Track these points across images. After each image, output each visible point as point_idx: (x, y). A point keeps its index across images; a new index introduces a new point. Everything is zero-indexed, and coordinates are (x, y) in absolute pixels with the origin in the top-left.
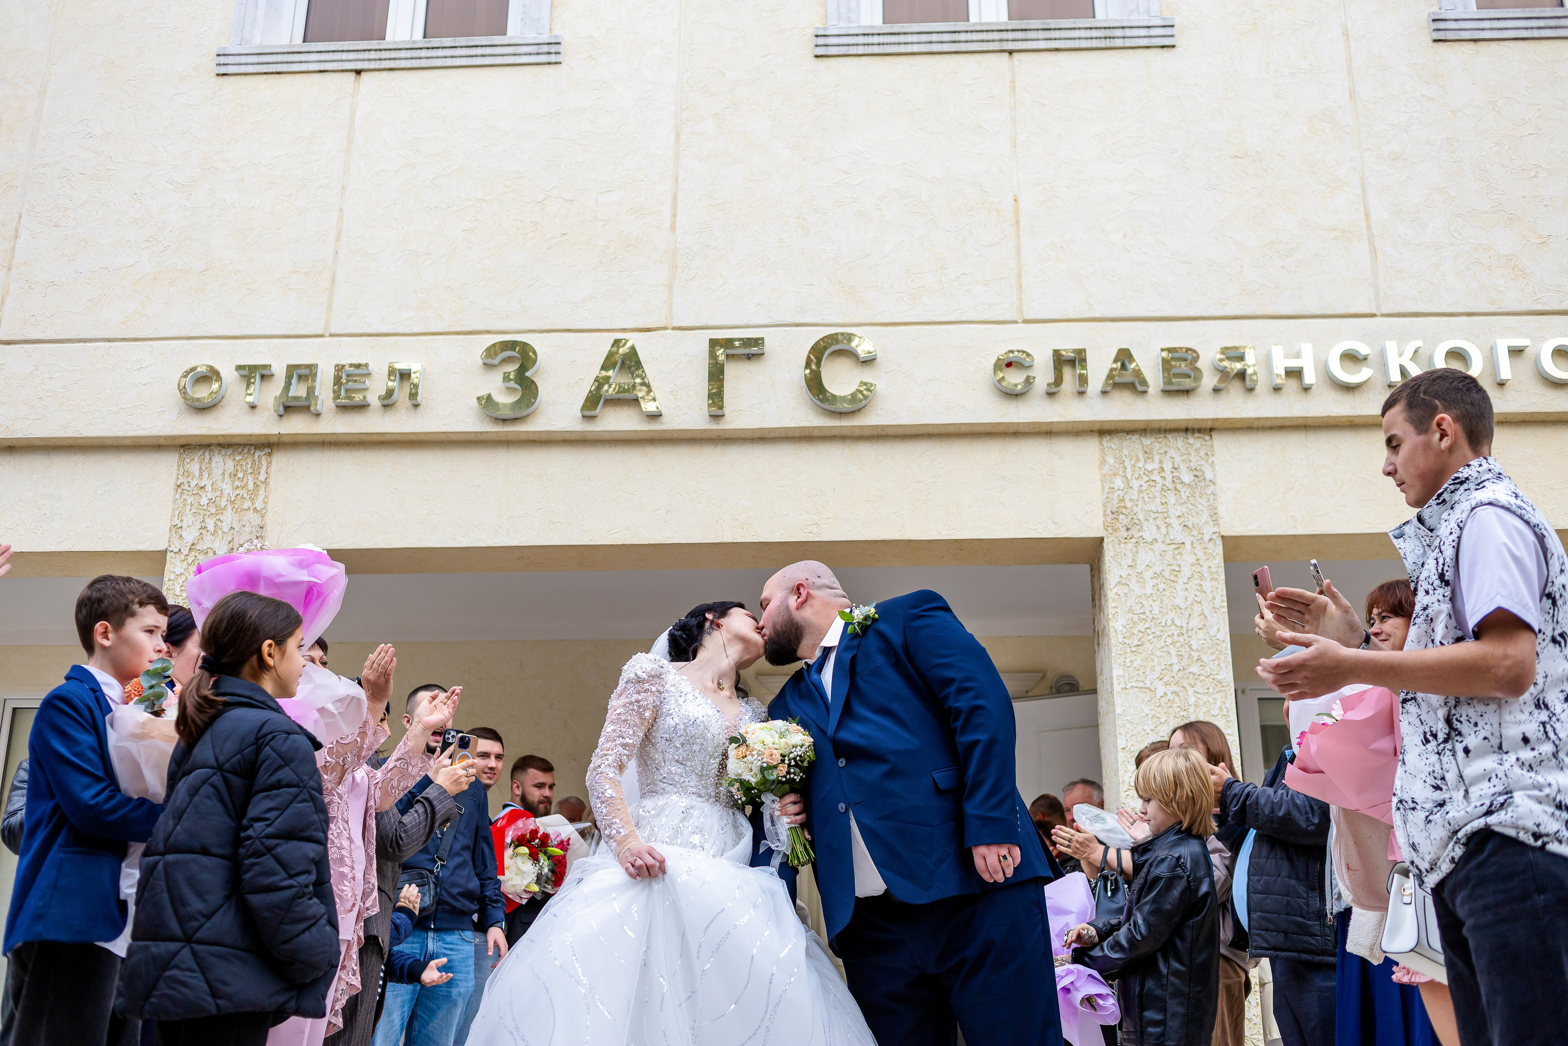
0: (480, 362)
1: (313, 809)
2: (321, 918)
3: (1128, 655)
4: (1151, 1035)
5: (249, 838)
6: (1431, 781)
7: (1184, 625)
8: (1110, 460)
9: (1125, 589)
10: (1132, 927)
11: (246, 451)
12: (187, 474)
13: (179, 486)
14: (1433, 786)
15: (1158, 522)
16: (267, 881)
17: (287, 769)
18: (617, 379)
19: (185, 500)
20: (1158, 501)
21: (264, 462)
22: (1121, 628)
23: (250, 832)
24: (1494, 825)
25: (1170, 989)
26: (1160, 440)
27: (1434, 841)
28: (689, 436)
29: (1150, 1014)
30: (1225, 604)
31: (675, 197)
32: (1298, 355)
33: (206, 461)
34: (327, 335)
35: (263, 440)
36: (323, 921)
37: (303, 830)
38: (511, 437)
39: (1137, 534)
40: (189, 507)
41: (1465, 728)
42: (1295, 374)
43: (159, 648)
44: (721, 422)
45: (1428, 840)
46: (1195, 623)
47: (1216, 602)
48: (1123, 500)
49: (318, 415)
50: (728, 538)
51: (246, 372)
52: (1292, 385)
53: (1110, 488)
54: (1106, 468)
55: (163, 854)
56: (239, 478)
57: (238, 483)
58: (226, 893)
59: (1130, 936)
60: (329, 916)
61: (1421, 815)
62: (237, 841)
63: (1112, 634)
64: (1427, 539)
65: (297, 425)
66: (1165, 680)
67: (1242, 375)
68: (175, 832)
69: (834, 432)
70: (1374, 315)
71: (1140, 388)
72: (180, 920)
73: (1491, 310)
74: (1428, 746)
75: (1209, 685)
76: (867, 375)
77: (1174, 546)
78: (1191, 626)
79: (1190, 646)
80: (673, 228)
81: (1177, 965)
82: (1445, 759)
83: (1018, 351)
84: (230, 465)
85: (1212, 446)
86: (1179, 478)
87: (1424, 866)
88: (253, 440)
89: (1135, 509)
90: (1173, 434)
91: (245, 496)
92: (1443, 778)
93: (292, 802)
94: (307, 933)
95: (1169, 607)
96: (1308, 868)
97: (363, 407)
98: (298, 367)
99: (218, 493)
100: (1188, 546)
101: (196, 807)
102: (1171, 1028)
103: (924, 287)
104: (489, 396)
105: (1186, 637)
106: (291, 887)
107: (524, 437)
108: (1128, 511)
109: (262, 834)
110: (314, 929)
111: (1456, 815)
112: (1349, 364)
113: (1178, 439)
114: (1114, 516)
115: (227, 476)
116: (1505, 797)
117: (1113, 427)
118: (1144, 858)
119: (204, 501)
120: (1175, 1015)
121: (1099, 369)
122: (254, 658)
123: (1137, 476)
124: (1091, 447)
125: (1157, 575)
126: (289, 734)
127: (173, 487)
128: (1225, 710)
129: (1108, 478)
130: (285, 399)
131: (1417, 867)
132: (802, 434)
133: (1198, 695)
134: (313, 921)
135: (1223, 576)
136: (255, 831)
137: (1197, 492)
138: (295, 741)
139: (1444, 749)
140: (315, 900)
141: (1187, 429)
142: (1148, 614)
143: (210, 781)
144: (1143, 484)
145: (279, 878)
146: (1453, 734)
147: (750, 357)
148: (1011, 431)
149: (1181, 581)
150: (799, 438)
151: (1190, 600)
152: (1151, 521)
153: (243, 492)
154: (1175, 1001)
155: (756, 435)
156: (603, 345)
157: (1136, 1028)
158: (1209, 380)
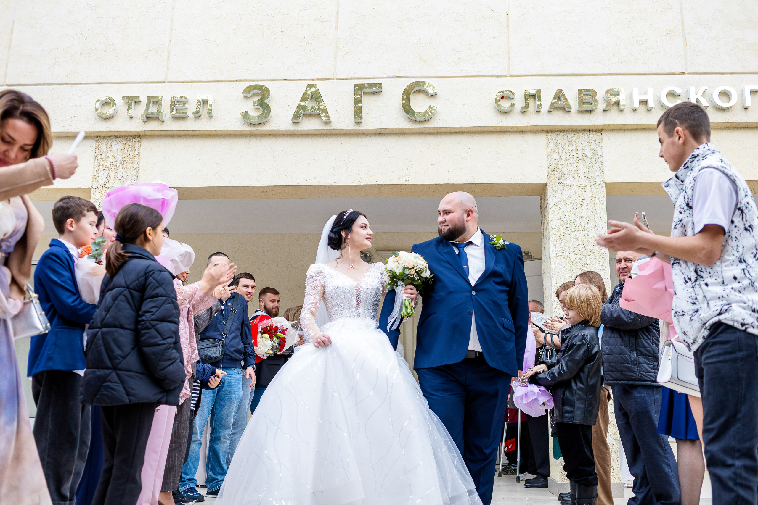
0: (242, 95)
1: (173, 307)
2: (177, 359)
3: (558, 240)
4: (567, 417)
5: (143, 320)
6: (691, 301)
7: (586, 226)
8: (552, 145)
9: (557, 208)
10: (560, 367)
11: (128, 139)
12: (100, 150)
13: (96, 156)
14: (692, 303)
15: (574, 175)
16: (152, 341)
17: (161, 288)
18: (309, 104)
19: (100, 163)
20: (574, 165)
21: (137, 145)
22: (555, 227)
23: (144, 318)
24: (723, 320)
25: (577, 396)
26: (576, 135)
27: (695, 329)
28: (345, 132)
29: (567, 408)
30: (606, 216)
31: (337, 13)
32: (646, 94)
33: (109, 144)
34: (167, 82)
35: (137, 134)
36: (178, 361)
37: (169, 317)
38: (258, 133)
39: (564, 182)
40: (101, 167)
41: (704, 275)
42: (644, 102)
43: (95, 232)
44: (360, 126)
45: (692, 329)
46: (591, 225)
47: (601, 215)
48: (557, 165)
49: (163, 121)
50: (364, 183)
51: (127, 100)
52: (643, 108)
53: (551, 159)
54: (550, 149)
55: (100, 328)
56: (125, 152)
57: (125, 155)
58: (132, 347)
59: (559, 371)
60: (181, 358)
61: (687, 318)
62: (137, 322)
63: (550, 230)
64: (681, 186)
65: (153, 127)
66: (576, 252)
67: (617, 103)
68: (106, 318)
69: (416, 131)
70: (684, 74)
71: (567, 109)
72: (111, 359)
73: (743, 71)
74: (687, 284)
75: (597, 255)
76: (432, 102)
77: (582, 187)
78: (589, 226)
79: (588, 236)
80: (337, 28)
81: (581, 385)
82: (696, 289)
83: (506, 91)
84: (121, 146)
85: (602, 138)
86: (585, 154)
87: (690, 341)
88: (132, 134)
89: (563, 169)
90: (583, 133)
91: (128, 161)
92: (696, 299)
93: (163, 304)
94: (171, 366)
95: (579, 217)
96: (630, 340)
97: (185, 118)
98: (153, 97)
99: (115, 160)
100: (589, 187)
101: (116, 306)
102: (577, 414)
103: (461, 58)
104: (246, 112)
105: (586, 231)
106: (164, 344)
107: (264, 133)
108: (560, 170)
109: (150, 319)
110: (174, 364)
111: (704, 315)
112: (671, 98)
113: (585, 135)
114: (553, 172)
115: (120, 151)
116: (728, 306)
117: (553, 129)
118: (567, 336)
119: (109, 164)
120: (579, 408)
121: (547, 100)
122: (142, 236)
123: (564, 153)
124: (542, 138)
125: (573, 202)
126: (161, 271)
127: (94, 157)
128: (604, 267)
129: (550, 154)
130: (147, 114)
131: (687, 342)
132: (400, 132)
133: (592, 260)
134: (174, 360)
135: (605, 203)
136: (146, 317)
137: (594, 161)
138: (164, 275)
139: (695, 285)
140: (174, 351)
141: (590, 130)
142: (568, 220)
143: (123, 294)
144: (567, 157)
145: (159, 340)
146: (699, 277)
147: (374, 93)
148: (503, 130)
149: (584, 204)
150: (399, 133)
151: (589, 214)
152: (571, 175)
153: (127, 159)
154: (579, 402)
155: (378, 132)
156: (302, 87)
157: (560, 414)
158: (601, 106)
